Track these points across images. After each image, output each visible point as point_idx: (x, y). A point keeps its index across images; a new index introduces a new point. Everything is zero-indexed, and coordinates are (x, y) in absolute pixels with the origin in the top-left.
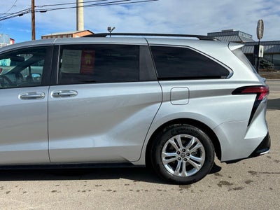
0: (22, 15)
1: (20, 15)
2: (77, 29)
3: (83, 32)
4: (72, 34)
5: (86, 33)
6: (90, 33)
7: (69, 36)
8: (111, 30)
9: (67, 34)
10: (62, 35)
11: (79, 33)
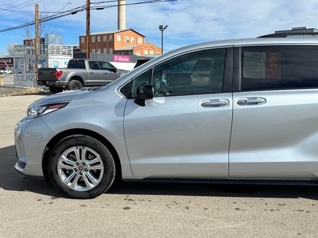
0: (75, 13)
1: (73, 13)
2: (119, 29)
3: (126, 31)
4: (113, 34)
5: (129, 33)
6: (133, 32)
7: (110, 35)
8: (163, 29)
9: (108, 34)
10: (102, 34)
11: (122, 33)
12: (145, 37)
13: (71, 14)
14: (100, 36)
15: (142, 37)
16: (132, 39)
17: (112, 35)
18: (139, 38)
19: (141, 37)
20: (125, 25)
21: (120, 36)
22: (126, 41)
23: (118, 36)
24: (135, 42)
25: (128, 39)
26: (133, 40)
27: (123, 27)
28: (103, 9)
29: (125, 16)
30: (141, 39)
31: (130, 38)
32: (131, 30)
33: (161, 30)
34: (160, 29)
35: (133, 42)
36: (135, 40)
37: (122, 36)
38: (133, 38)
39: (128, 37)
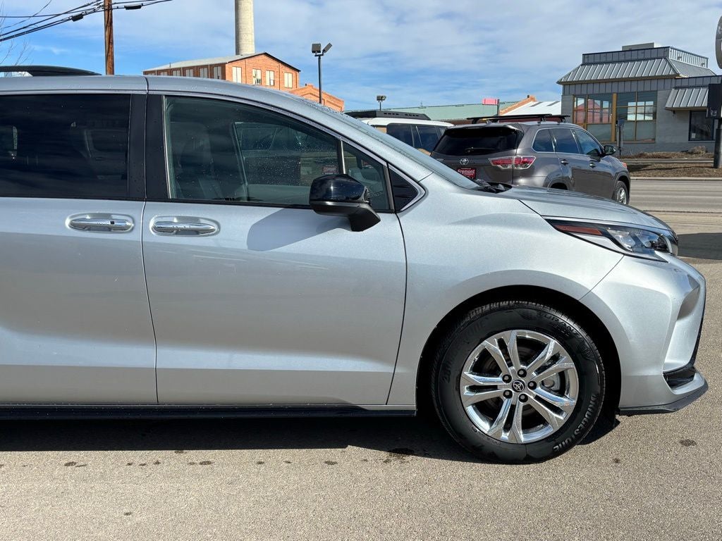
0: (80, 17)
1: (75, 18)
2: (238, 52)
3: (253, 59)
4: (223, 66)
5: (261, 62)
6: (270, 60)
7: (215, 68)
8: (321, 53)
9: (211, 65)
10: (197, 67)
11: (243, 62)
12: (299, 71)
13: (69, 20)
14: (192, 71)
15: (294, 72)
16: (270, 76)
17: (220, 68)
18: (286, 75)
19: (291, 71)
20: (253, 43)
21: (239, 69)
22: (254, 80)
23: (234, 69)
24: (277, 84)
25: (259, 77)
26: (272, 78)
27: (249, 48)
28: (139, 7)
29: (253, 23)
30: (290, 75)
31: (263, 75)
32: (266, 54)
33: (316, 56)
34: (313, 52)
35: (272, 84)
36: (277, 79)
37: (244, 70)
38: (272, 73)
39: (259, 72)
